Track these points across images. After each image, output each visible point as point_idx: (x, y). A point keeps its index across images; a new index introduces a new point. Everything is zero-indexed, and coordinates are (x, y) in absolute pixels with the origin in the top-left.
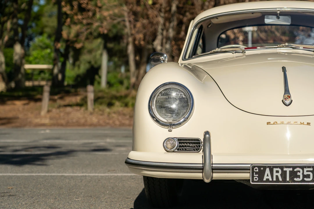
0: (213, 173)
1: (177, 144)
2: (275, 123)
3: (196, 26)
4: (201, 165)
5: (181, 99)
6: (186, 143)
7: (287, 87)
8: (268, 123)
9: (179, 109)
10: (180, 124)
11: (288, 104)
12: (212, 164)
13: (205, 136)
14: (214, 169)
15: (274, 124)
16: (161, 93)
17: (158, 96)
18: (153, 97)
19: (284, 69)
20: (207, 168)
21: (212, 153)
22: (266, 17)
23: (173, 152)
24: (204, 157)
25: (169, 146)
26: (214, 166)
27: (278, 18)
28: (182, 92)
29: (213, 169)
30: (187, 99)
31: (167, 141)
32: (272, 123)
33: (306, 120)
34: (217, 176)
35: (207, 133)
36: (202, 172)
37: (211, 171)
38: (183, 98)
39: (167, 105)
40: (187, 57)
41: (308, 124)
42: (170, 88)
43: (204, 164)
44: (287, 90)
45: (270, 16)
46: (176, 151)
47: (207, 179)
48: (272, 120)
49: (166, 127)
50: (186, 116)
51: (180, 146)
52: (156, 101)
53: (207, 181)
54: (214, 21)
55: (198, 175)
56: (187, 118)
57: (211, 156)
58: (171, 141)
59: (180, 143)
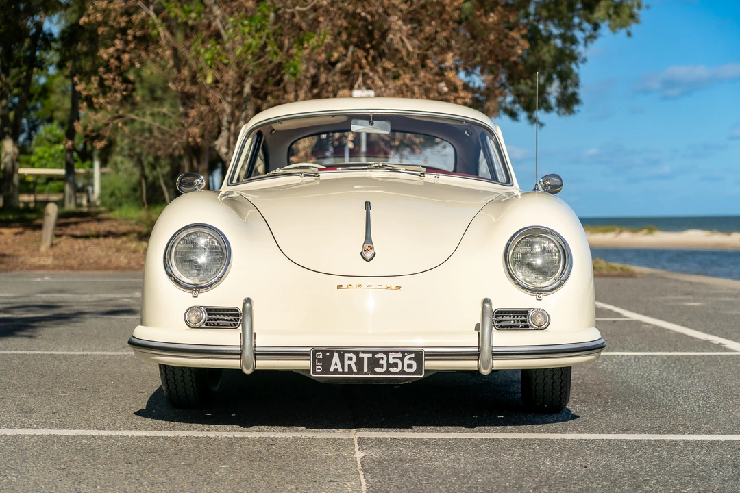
0: (255, 359)
1: (204, 316)
2: (350, 287)
3: (249, 135)
4: (239, 349)
5: (213, 250)
6: (218, 314)
7: (368, 234)
8: (339, 287)
9: (208, 265)
10: (211, 285)
11: (368, 258)
12: (255, 347)
13: (244, 304)
14: (257, 355)
15: (347, 288)
16: (182, 239)
17: (179, 243)
18: (170, 245)
19: (368, 205)
20: (248, 352)
21: (255, 330)
22: (353, 121)
23: (199, 328)
24: (243, 336)
25: (193, 319)
26: (257, 349)
27: (372, 124)
28: (214, 238)
29: (255, 355)
30: (222, 249)
31: (190, 312)
32: (344, 286)
33: (394, 282)
34: (262, 364)
35: (248, 300)
36: (240, 359)
37: (253, 356)
38: (216, 248)
39: (192, 257)
40: (235, 181)
41: (398, 288)
42: (196, 233)
43: (243, 346)
44: (368, 238)
45: (360, 121)
46: (204, 326)
47: (248, 368)
48: (345, 282)
49: (188, 291)
50: (219, 275)
51: (210, 320)
52: (176, 251)
53: (248, 371)
54: (277, 127)
55: (234, 363)
56: (221, 278)
57: (253, 336)
58: (196, 311)
59: (209, 314)
